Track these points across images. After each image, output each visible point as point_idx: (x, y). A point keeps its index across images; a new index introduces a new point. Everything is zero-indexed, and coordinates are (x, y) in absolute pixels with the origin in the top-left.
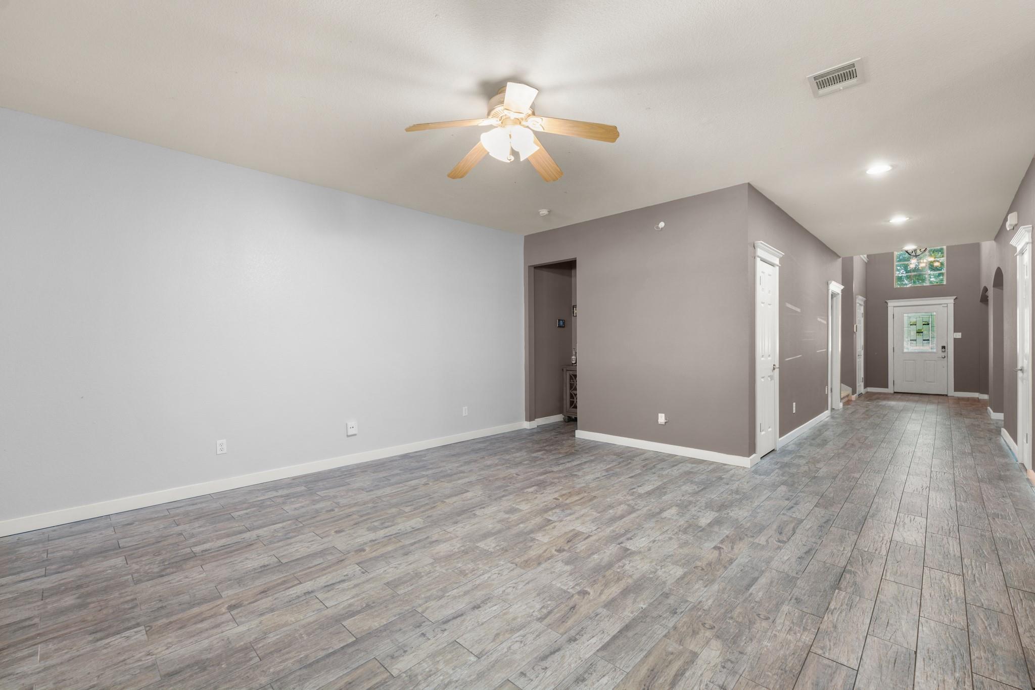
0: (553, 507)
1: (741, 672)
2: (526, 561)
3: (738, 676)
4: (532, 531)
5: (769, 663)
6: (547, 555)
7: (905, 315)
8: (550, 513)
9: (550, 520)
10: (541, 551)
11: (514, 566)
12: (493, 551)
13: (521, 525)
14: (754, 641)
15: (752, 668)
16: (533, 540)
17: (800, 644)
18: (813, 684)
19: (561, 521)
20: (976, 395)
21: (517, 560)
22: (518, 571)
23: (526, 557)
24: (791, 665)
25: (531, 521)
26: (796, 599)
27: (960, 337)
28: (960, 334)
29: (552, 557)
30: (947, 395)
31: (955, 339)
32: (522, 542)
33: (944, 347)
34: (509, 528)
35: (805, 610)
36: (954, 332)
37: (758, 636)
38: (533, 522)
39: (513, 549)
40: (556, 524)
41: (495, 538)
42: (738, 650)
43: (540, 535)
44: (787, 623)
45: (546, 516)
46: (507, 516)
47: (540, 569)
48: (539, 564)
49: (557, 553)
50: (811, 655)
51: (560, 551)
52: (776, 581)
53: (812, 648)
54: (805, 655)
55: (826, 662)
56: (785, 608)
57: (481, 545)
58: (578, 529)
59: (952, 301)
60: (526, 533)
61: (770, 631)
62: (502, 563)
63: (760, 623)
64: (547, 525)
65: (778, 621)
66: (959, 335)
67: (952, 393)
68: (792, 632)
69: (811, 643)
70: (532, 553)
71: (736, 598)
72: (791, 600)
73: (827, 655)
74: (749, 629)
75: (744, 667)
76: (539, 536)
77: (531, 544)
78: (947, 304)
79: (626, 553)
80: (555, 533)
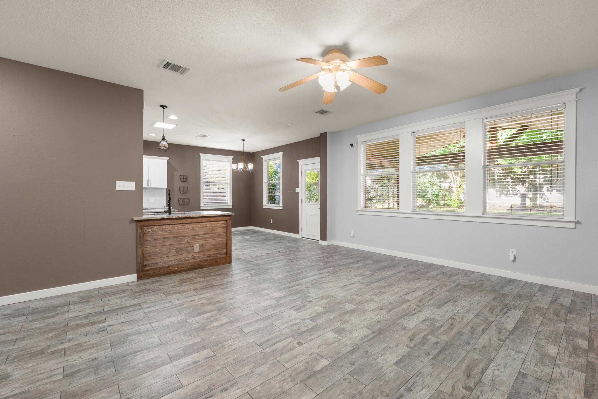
0: (305, 333)
2: (328, 298)
4: (325, 313)
6: (317, 300)
8: (310, 327)
9: (311, 320)
10: (320, 302)
11: (334, 296)
12: (346, 303)
13: (331, 317)
16: (324, 308)
19: (304, 319)
21: (333, 299)
22: (332, 294)
23: (329, 300)
25: (324, 320)
29: (315, 299)
32: (331, 307)
34: (339, 316)
38: (323, 320)
39: (335, 303)
40: (308, 317)
41: (346, 309)
43: (319, 310)
45: (313, 324)
46: (343, 326)
47: (322, 295)
48: (322, 297)
49: (313, 300)
51: (311, 301)
57: (353, 307)
58: (295, 313)
60: (328, 312)
62: (340, 298)
64: (314, 316)
70: (325, 301)
76: (321, 309)
77: (326, 305)
79: (278, 299)
80: (310, 311)
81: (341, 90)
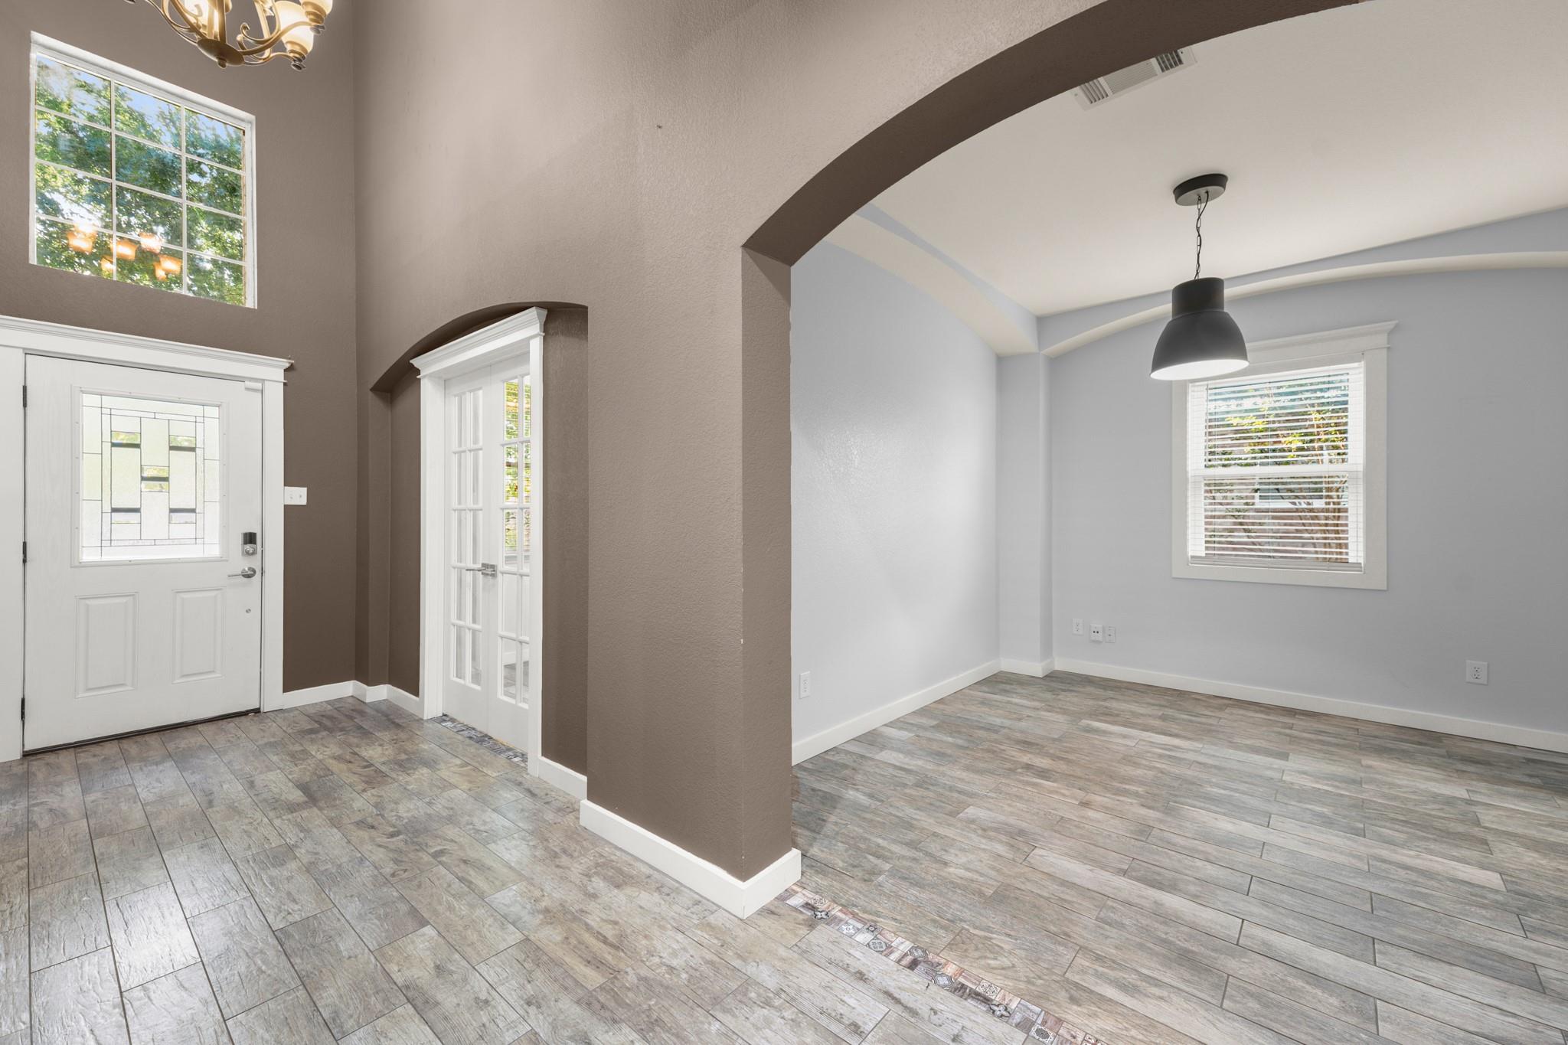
7: (87, 399)
20: (347, 689)
27: (303, 501)
28: (303, 491)
30: (257, 711)
31: (288, 509)
33: (250, 538)
36: (285, 485)
59: (279, 375)
66: (299, 496)
67: (276, 698)
78: (263, 381)
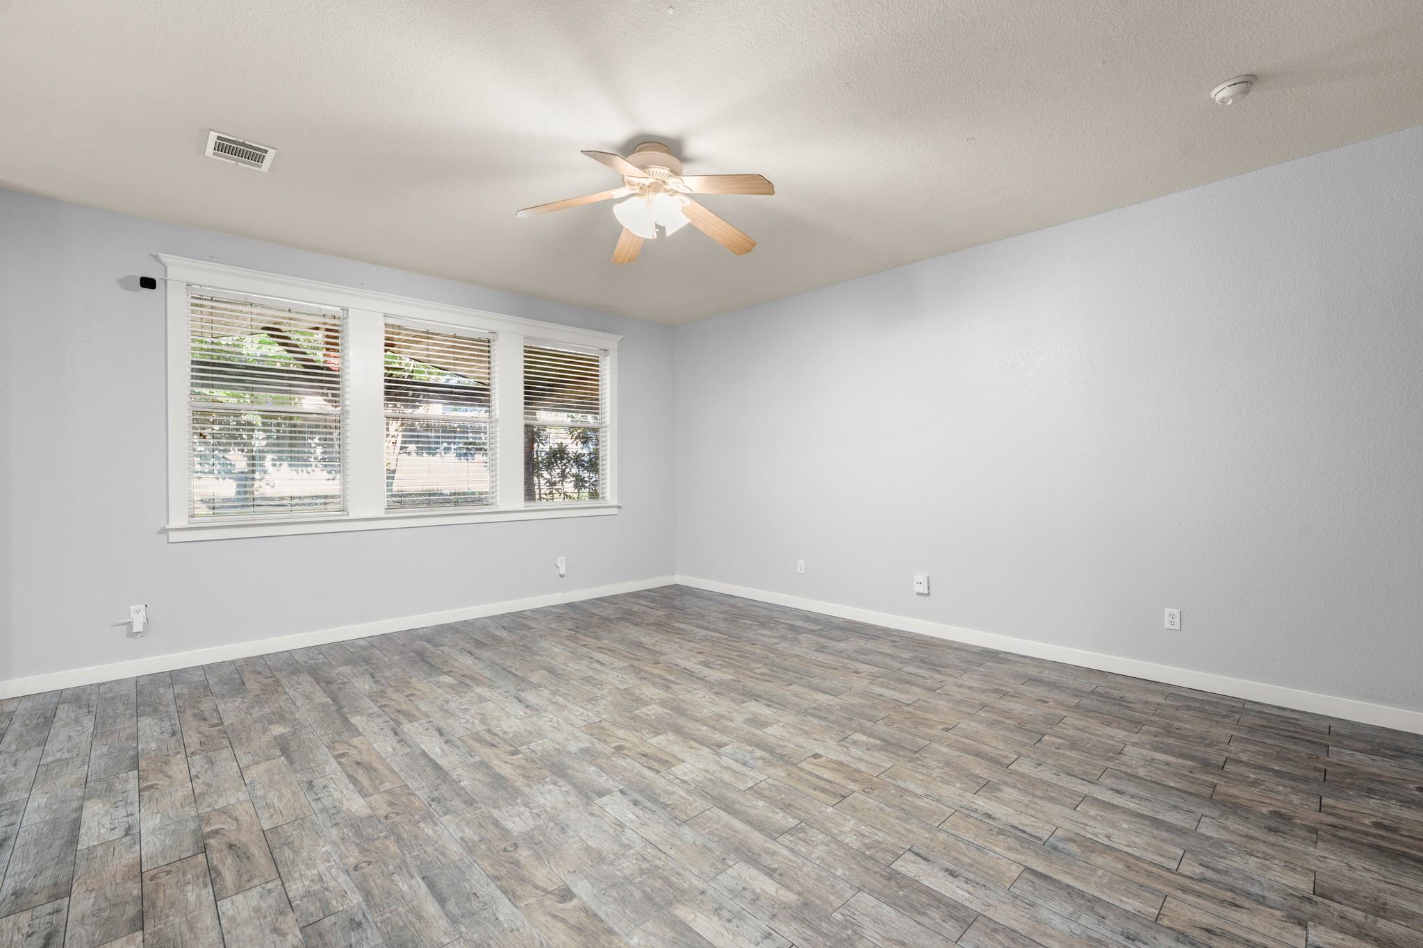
1: (319, 816)
3: (317, 812)
5: (305, 838)
14: (338, 841)
15: (313, 824)
17: (297, 875)
18: (252, 855)
24: (286, 852)
26: (359, 924)
35: (333, 918)
37: (342, 846)
42: (342, 825)
44: (332, 884)
50: (275, 875)
52: (418, 925)
53: (280, 883)
54: (280, 870)
55: (256, 882)
56: (355, 899)
61: (338, 860)
63: (356, 858)
65: (343, 878)
68: (316, 878)
69: (286, 885)
71: (416, 857)
72: (364, 915)
73: (259, 889)
74: (357, 844)
75: (321, 819)
81: (667, 235)
